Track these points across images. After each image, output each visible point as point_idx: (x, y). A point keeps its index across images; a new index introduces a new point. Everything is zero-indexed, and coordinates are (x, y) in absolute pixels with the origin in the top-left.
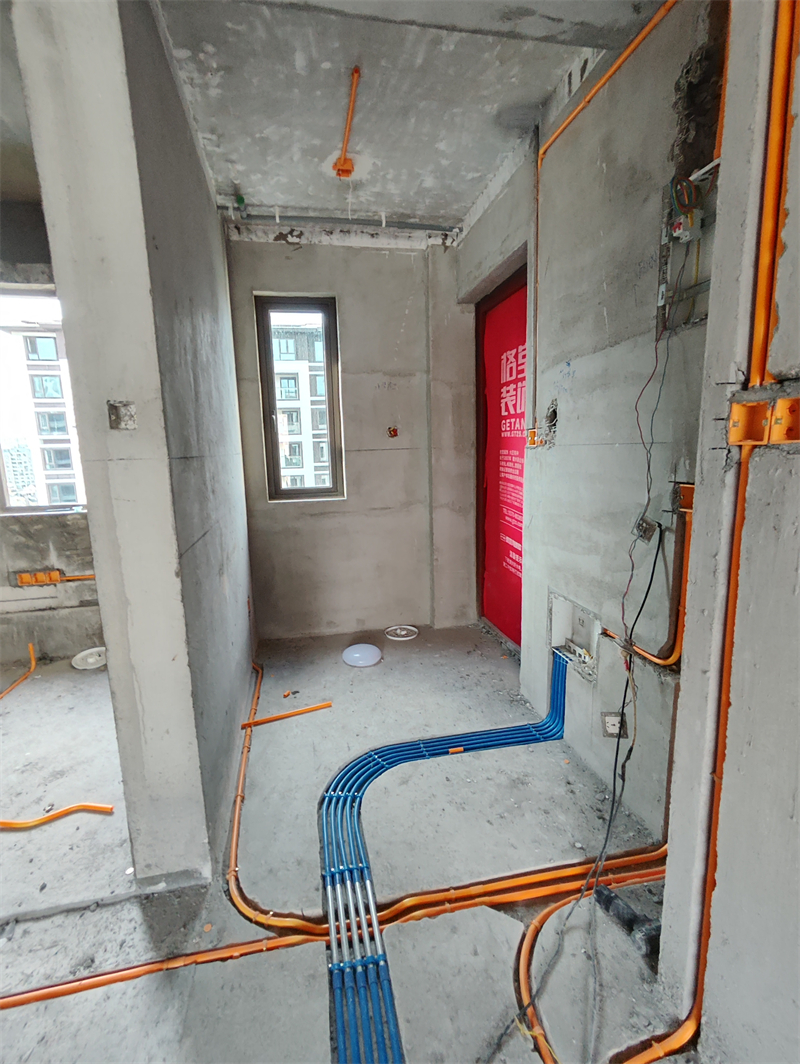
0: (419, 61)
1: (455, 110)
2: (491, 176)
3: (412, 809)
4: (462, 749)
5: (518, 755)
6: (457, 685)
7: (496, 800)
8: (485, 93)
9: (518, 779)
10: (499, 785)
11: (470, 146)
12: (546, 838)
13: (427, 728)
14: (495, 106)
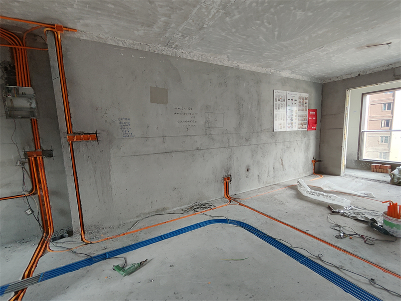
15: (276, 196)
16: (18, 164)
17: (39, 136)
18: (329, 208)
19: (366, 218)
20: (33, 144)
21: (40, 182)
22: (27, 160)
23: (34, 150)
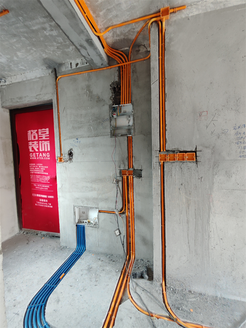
0: (34, 28)
1: (33, 48)
2: (29, 71)
3: (72, 306)
4: (63, 274)
5: (81, 263)
6: (37, 256)
7: (90, 278)
8: (47, 51)
9: (88, 268)
10: (86, 274)
11: (29, 60)
12: (110, 276)
13: (44, 278)
14: (47, 56)
16: (114, 182)
17: (132, 154)
20: (126, 163)
21: (129, 202)
22: (121, 178)
23: (127, 168)
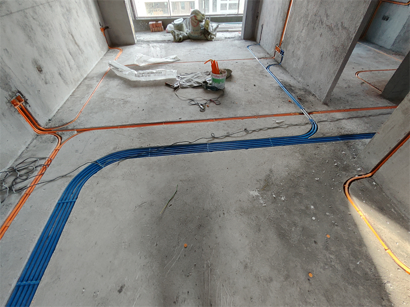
15: (107, 96)
18: (167, 85)
19: (198, 83)
